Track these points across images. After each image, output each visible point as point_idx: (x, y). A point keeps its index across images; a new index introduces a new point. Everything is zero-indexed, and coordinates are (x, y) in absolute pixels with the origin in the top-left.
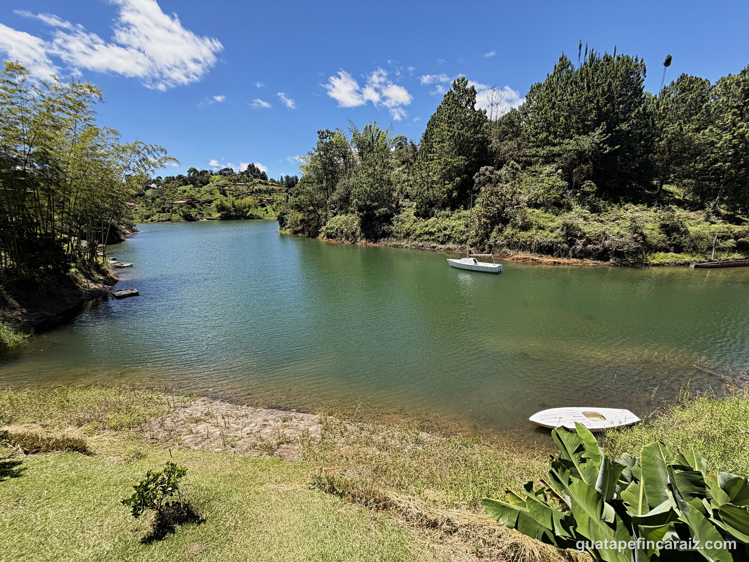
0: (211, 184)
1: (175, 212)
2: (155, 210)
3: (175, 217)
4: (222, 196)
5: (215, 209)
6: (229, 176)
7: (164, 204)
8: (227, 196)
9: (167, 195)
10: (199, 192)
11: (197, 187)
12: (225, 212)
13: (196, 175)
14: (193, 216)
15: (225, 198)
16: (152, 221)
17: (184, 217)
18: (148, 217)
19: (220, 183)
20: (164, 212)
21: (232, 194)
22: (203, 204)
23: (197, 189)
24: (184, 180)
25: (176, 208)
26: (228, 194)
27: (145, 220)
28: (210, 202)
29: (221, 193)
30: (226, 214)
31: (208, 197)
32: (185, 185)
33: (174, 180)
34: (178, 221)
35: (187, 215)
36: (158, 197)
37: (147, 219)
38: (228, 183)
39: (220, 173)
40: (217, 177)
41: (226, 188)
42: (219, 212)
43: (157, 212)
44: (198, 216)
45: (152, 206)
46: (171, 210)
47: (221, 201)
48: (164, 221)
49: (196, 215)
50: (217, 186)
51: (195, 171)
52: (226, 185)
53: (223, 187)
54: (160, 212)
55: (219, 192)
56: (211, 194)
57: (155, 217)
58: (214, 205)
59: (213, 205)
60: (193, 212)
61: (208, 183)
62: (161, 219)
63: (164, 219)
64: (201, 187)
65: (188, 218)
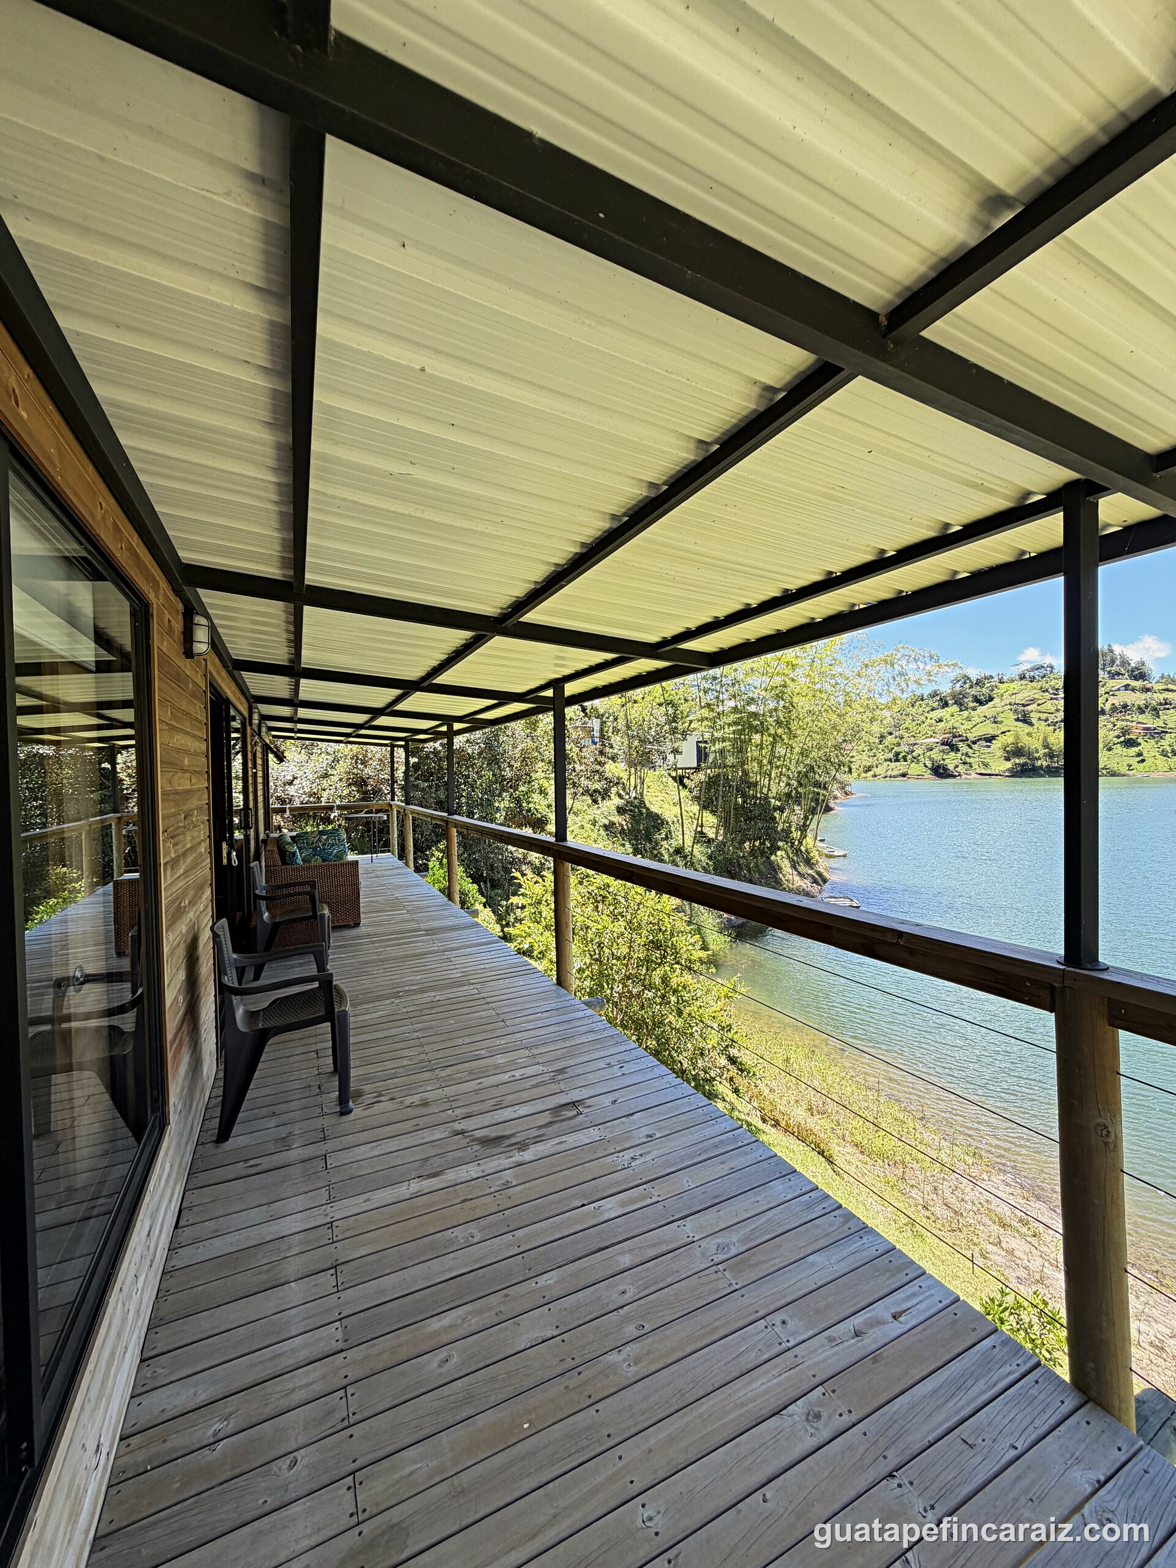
0: (996, 701)
1: (916, 759)
2: (881, 756)
3: (915, 769)
4: (1020, 724)
5: (1000, 753)
6: (1043, 683)
7: (899, 745)
8: (1031, 724)
9: (907, 729)
10: (968, 719)
11: (967, 709)
12: (1022, 760)
13: (967, 686)
14: (951, 767)
15: (1027, 729)
16: (875, 776)
17: (931, 769)
18: (868, 769)
19: (1018, 699)
20: (897, 760)
21: (1046, 720)
22: (974, 743)
23: (965, 714)
24: (941, 699)
25: (920, 752)
26: (1034, 721)
27: (864, 775)
28: (990, 739)
29: (1017, 720)
30: (1025, 764)
31: (989, 729)
32: (943, 708)
33: (922, 700)
34: (919, 777)
35: (939, 767)
36: (891, 734)
37: (866, 772)
38: (1036, 696)
39: (1022, 677)
40: (1013, 685)
41: (1029, 708)
42: (1008, 759)
43: (886, 760)
44: (961, 769)
45: (878, 749)
46: (909, 757)
47: (1017, 737)
48: (894, 777)
49: (957, 767)
50: (1010, 704)
51: (967, 678)
52: (1033, 700)
53: (1024, 705)
54: (890, 760)
55: (1013, 717)
56: (995, 722)
57: (880, 770)
58: (1000, 745)
59: (996, 744)
60: (951, 761)
61: (991, 699)
62: (889, 773)
63: (896, 773)
64: (974, 709)
65: (940, 772)
